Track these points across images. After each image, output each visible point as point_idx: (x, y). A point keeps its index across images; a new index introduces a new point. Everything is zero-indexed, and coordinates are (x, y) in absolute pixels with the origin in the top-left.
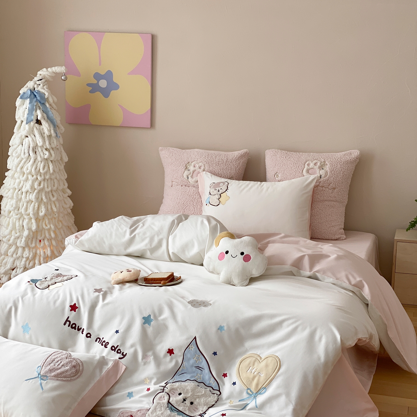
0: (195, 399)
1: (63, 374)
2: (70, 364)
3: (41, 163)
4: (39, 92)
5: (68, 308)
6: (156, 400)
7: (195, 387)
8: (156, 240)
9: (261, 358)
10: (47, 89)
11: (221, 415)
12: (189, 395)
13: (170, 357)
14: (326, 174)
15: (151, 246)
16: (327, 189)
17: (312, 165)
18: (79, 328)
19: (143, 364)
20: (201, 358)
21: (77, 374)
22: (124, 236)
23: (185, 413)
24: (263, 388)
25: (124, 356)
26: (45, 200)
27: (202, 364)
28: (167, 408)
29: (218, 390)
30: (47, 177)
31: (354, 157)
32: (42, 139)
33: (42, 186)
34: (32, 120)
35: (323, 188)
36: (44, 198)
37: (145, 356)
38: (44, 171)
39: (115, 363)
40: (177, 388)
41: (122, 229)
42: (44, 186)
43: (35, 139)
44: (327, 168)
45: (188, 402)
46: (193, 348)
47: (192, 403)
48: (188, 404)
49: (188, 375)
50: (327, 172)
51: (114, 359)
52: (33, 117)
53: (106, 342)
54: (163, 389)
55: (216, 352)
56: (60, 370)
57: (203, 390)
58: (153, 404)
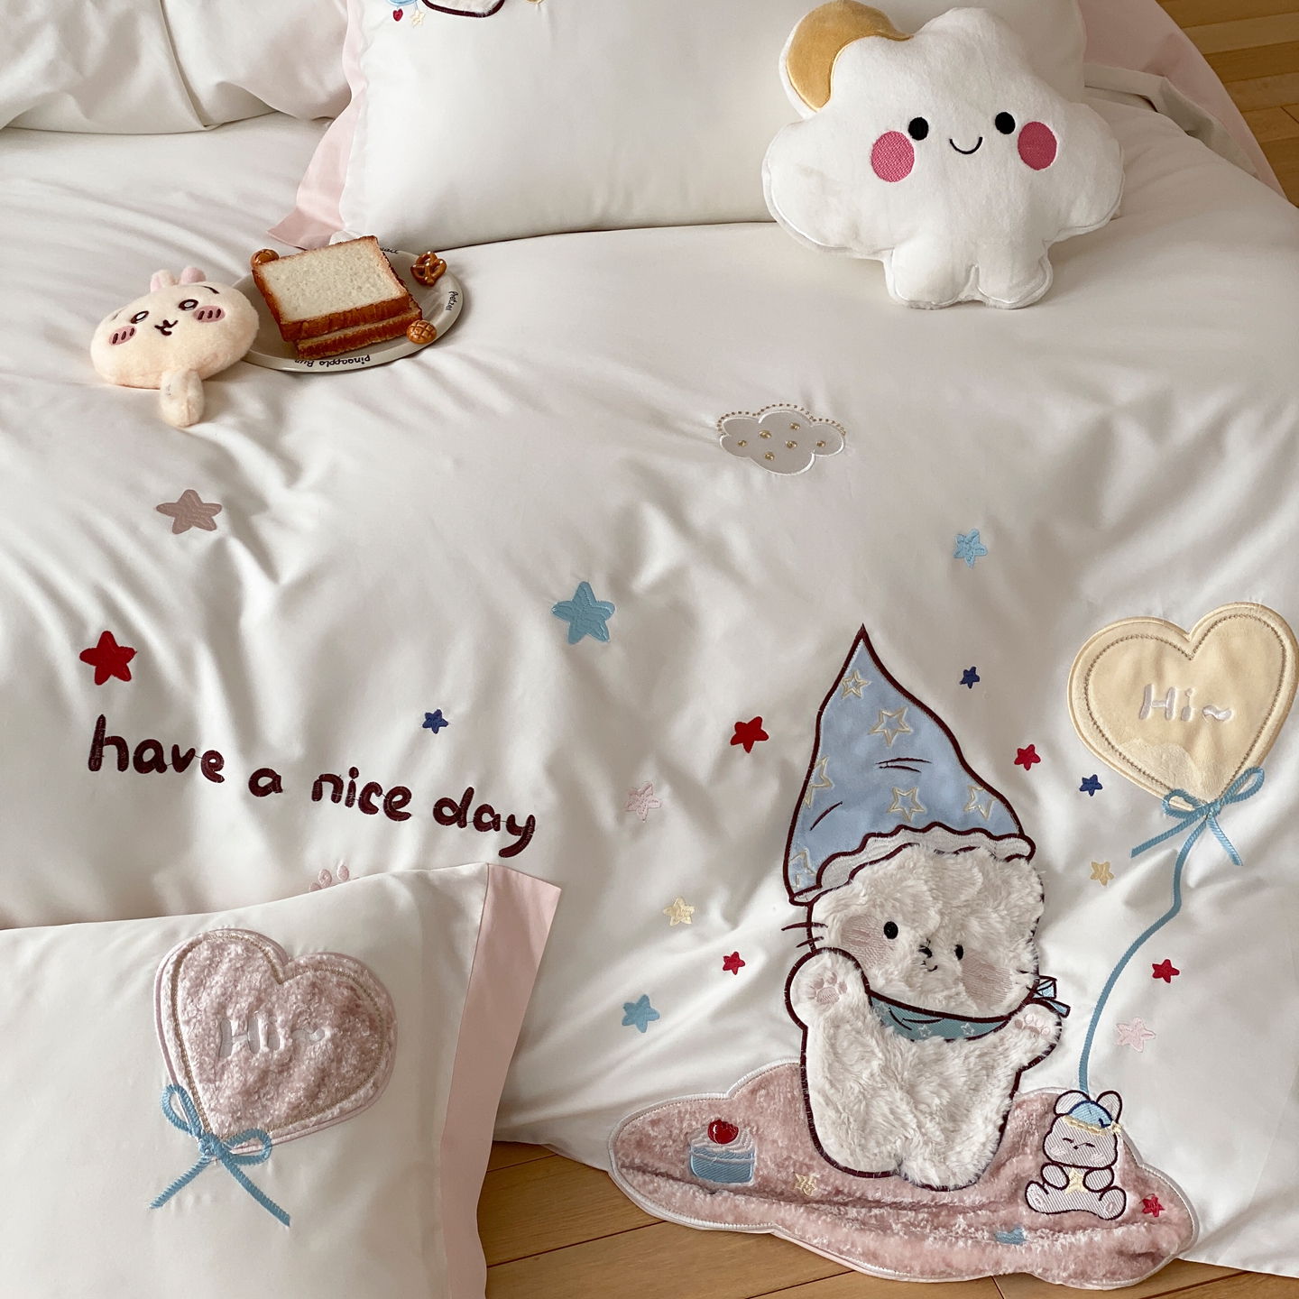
2: (326, 1006)
8: (97, 31)
9: (1181, 632)
12: (933, 919)
13: (748, 756)
15: (78, 67)
18: (182, 753)
19: (628, 836)
20: (908, 719)
23: (960, 1013)
24: (1246, 772)
25: (524, 833)
27: (918, 742)
29: (1016, 831)
37: (628, 799)
39: (496, 889)
46: (864, 684)
49: (853, 811)
51: (482, 868)
53: (385, 792)
54: (806, 939)
55: (974, 669)
56: (303, 1066)
57: (970, 869)
58: (804, 1028)
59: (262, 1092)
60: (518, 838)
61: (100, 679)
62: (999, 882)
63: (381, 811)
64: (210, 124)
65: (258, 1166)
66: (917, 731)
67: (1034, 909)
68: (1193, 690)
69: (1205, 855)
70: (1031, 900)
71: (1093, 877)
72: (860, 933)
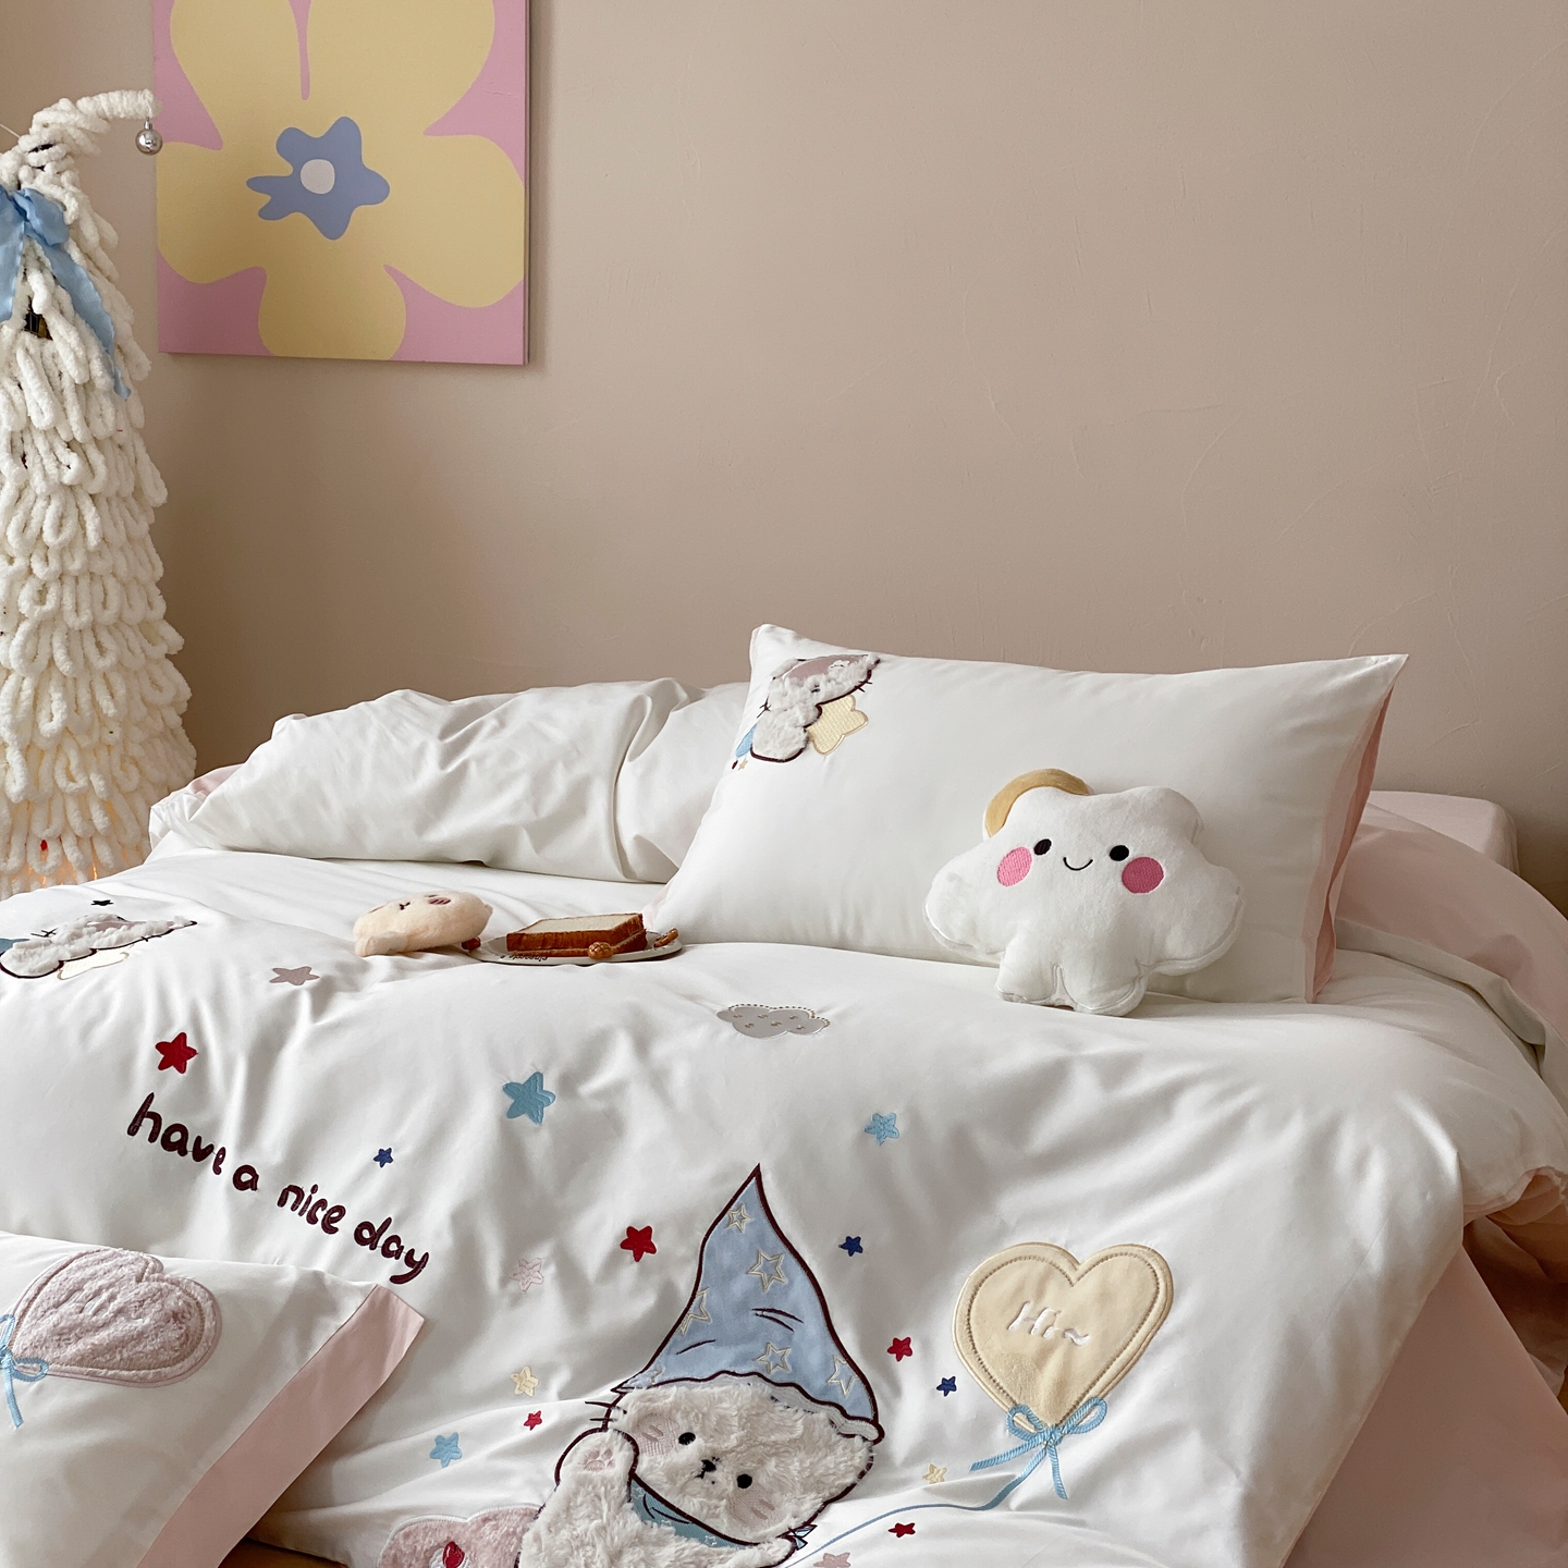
0: (761, 1462)
1: (121, 1352)
2: (158, 1306)
3: (49, 504)
4: (36, 197)
5: (147, 1056)
6: (570, 1466)
7: (759, 1407)
9: (1074, 1262)
10: (74, 185)
11: (890, 1531)
12: (733, 1441)
13: (636, 1265)
18: (203, 1147)
19: (506, 1301)
20: (784, 1267)
21: (189, 1354)
22: (415, 772)
23: (711, 1526)
24: (1088, 1402)
25: (416, 1265)
26: (63, 664)
27: (792, 1295)
28: (623, 1503)
29: (870, 1417)
30: (75, 565)
32: (52, 399)
33: (50, 605)
34: (8, 316)
36: (60, 656)
37: (515, 1267)
38: (62, 538)
39: (372, 1304)
40: (670, 1412)
41: (405, 742)
42: (60, 606)
43: (21, 401)
45: (725, 1477)
46: (748, 1220)
47: (744, 1481)
48: (728, 1484)
49: (720, 1350)
51: (370, 1286)
52: (10, 301)
53: (328, 1209)
54: (603, 1417)
55: (858, 1239)
56: (107, 1332)
57: (796, 1421)
58: (559, 1482)
59: (65, 1337)
60: (411, 1269)
61: (162, 1066)
62: (820, 1444)
63: (319, 1223)
65: (27, 1385)
66: (791, 1283)
67: (843, 1476)
68: (1063, 1312)
69: (1037, 1481)
71: (926, 1477)
72: (656, 1430)
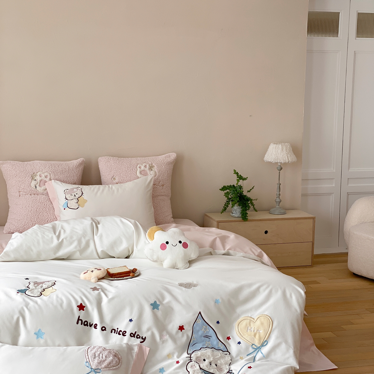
0: (217, 362)
1: (111, 364)
5: (76, 309)
8: (84, 242)
9: (254, 319)
13: (181, 332)
14: (156, 174)
15: (80, 247)
16: (159, 186)
17: (143, 168)
18: (91, 324)
19: (161, 343)
20: (208, 328)
21: (120, 362)
22: (52, 242)
24: (265, 341)
25: (144, 339)
27: (210, 333)
29: (227, 351)
31: (173, 159)
35: (155, 185)
37: (161, 336)
39: (139, 347)
41: (48, 236)
44: (155, 169)
45: (213, 365)
49: (199, 344)
50: (156, 172)
51: (137, 344)
53: (122, 332)
55: (219, 321)
56: (107, 361)
58: (189, 372)
59: (100, 364)
61: (80, 310)
62: (223, 357)
63: (122, 335)
64: (100, 258)
65: (99, 373)
66: (209, 330)
67: (229, 361)
68: (256, 327)
69: (259, 356)
70: (229, 360)
71: (240, 359)
72: (199, 360)
